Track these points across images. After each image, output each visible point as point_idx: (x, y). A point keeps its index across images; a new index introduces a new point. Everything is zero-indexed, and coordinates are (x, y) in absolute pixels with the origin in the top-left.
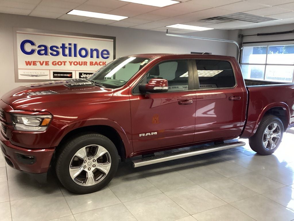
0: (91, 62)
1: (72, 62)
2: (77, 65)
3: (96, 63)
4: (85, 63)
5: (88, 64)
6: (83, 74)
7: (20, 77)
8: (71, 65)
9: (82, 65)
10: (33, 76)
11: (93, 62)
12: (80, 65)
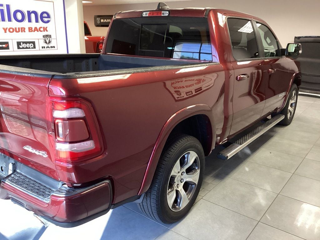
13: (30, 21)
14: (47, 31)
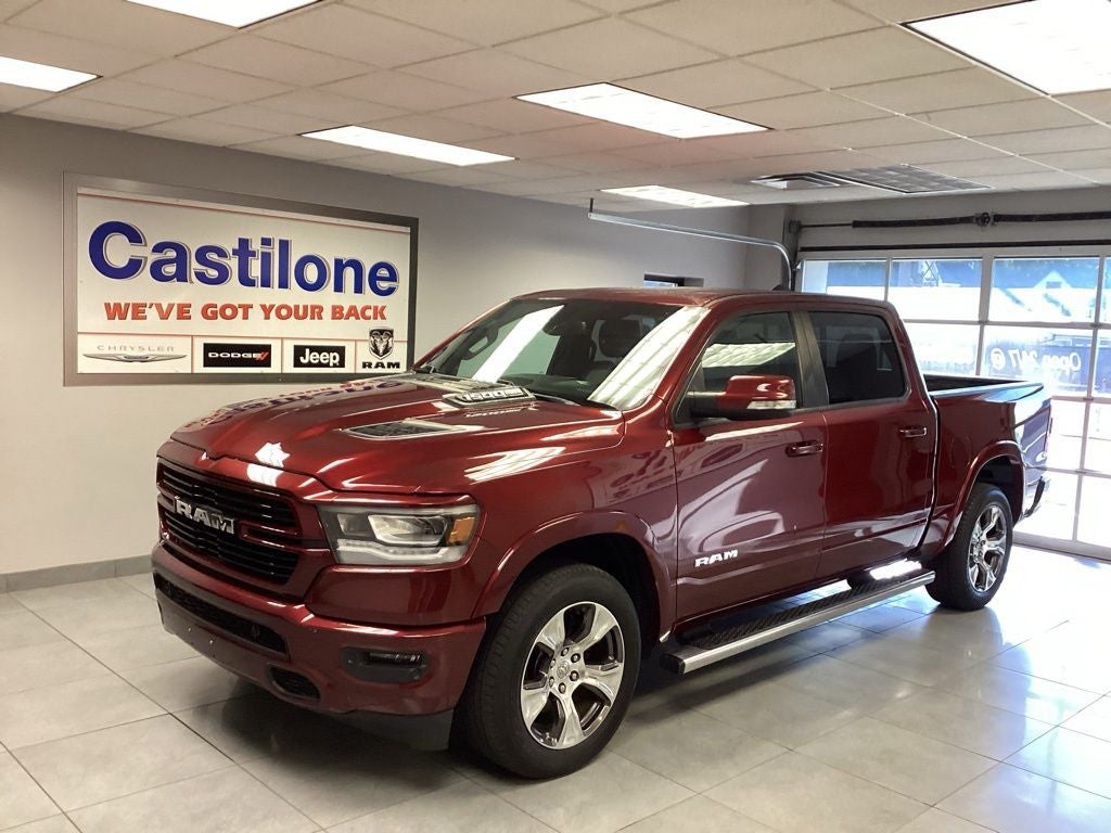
0: (334, 308)
1: (272, 307)
2: (288, 317)
3: (353, 312)
4: (317, 310)
5: (327, 314)
6: (307, 351)
7: (85, 366)
8: (267, 317)
9: (304, 317)
10: (130, 359)
11: (342, 308)
12: (298, 317)
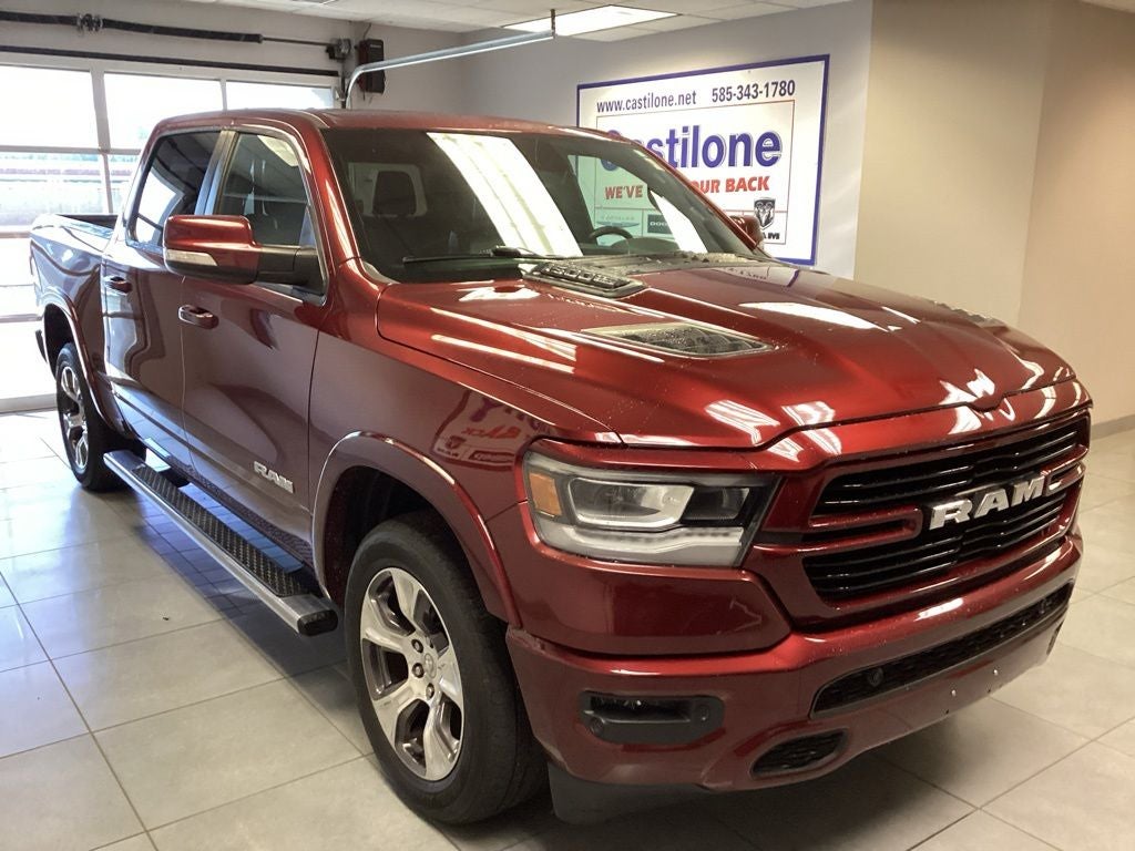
13: (732, 163)
14: (767, 189)
